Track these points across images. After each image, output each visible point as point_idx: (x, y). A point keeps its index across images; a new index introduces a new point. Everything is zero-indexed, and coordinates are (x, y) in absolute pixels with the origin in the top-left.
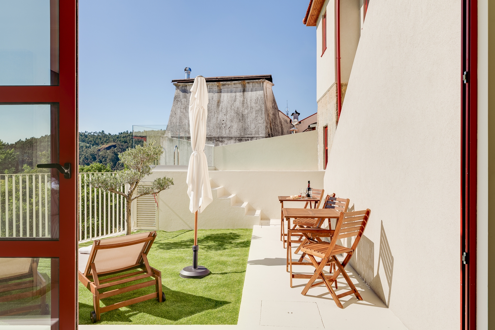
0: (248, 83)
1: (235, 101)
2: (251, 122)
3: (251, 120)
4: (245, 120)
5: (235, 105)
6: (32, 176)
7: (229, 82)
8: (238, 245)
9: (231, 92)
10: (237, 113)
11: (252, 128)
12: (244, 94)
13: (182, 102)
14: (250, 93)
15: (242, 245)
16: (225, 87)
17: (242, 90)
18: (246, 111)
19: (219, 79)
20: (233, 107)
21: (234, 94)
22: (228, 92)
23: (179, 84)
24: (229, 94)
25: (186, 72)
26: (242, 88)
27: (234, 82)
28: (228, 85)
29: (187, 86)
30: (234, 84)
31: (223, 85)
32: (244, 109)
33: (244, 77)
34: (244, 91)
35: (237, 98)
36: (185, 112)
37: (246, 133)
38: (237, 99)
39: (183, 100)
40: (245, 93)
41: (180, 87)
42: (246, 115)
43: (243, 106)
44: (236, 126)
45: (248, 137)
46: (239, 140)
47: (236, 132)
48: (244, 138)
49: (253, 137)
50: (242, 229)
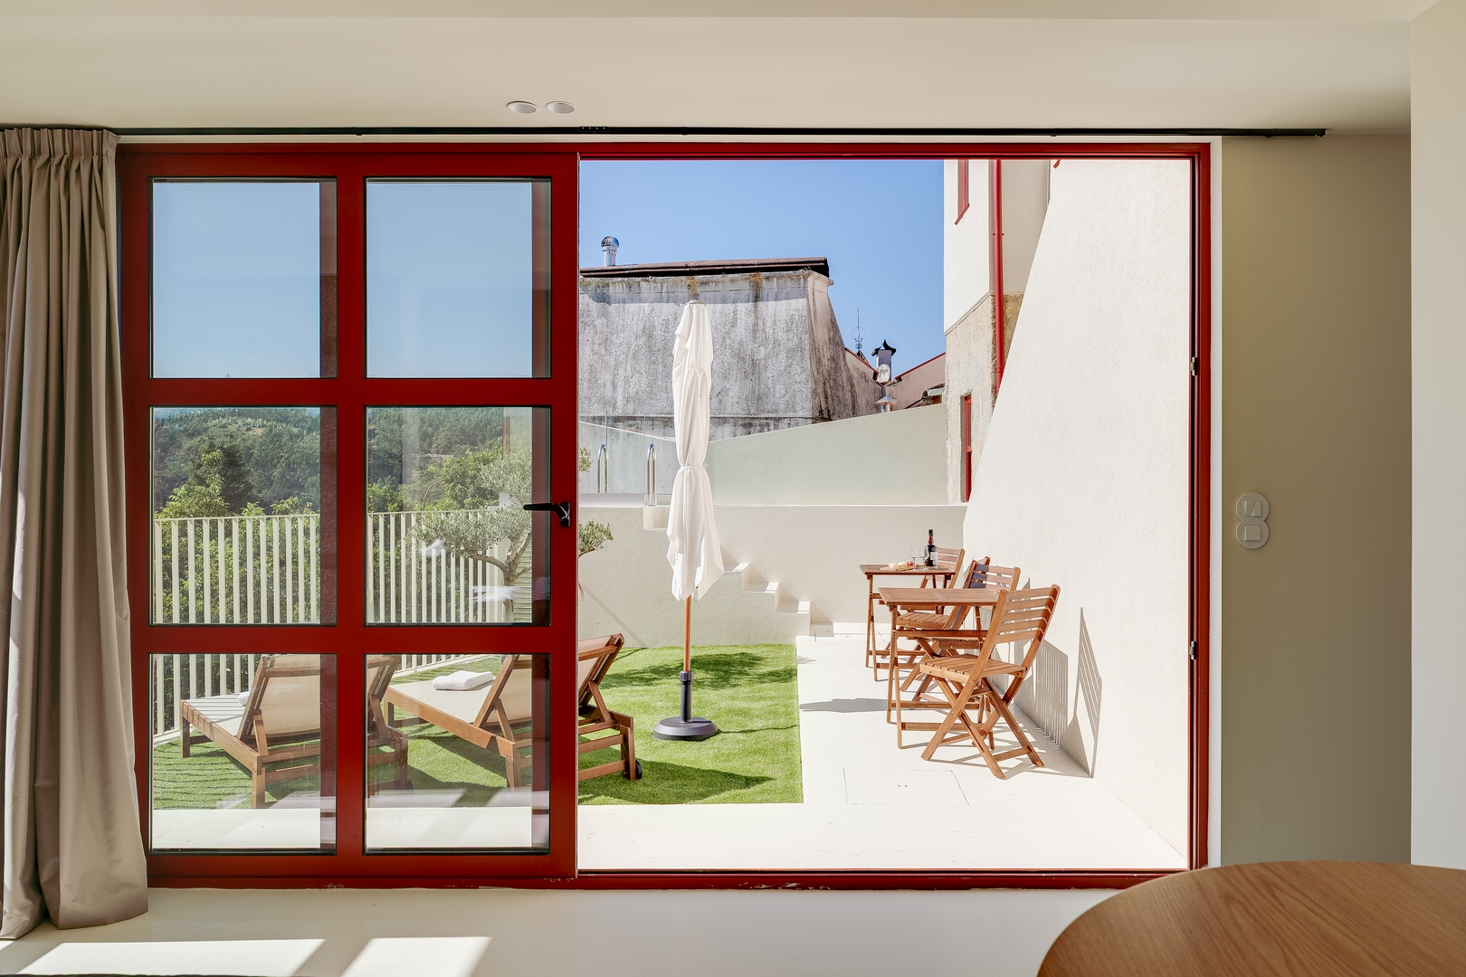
0: (767, 278)
1: (734, 324)
2: (776, 379)
3: (775, 374)
4: (760, 373)
5: (732, 336)
6: (200, 522)
7: (718, 277)
8: (763, 678)
9: (724, 301)
10: (740, 357)
11: (778, 395)
12: (756, 307)
14: (771, 305)
15: (772, 678)
16: (707, 288)
17: (751, 298)
18: (763, 351)
19: (692, 269)
20: (728, 341)
21: (730, 307)
22: (715, 302)
24: (719, 306)
25: (607, 247)
26: (751, 292)
27: (730, 275)
28: (717, 283)
29: (608, 285)
30: (732, 281)
31: (703, 283)
32: (756, 345)
33: (755, 263)
34: (757, 299)
35: (738, 316)
37: (762, 408)
38: (739, 321)
39: (599, 322)
40: (760, 304)
41: (591, 288)
42: (763, 362)
43: (755, 337)
44: (736, 389)
45: (766, 418)
46: (744, 426)
47: (736, 405)
48: (757, 422)
49: (780, 419)
50: (767, 646)
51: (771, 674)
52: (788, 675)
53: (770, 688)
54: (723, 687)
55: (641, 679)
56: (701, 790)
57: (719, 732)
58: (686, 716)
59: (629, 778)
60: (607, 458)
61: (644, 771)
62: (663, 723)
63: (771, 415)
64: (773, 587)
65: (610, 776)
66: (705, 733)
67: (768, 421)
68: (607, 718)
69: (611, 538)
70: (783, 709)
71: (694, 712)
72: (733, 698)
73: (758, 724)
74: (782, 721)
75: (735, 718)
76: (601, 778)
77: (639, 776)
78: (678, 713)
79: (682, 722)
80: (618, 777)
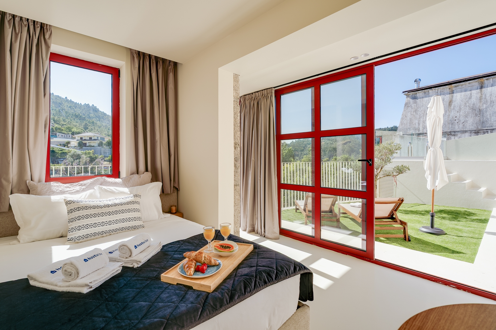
0: (487, 79)
1: (470, 98)
2: (492, 115)
3: (491, 113)
4: (483, 114)
5: (470, 102)
7: (463, 83)
8: (473, 220)
9: (466, 91)
10: (473, 109)
11: (493, 121)
12: (481, 91)
13: (412, 107)
14: (489, 89)
15: (478, 221)
16: (458, 88)
17: (479, 88)
18: (485, 106)
19: (451, 83)
20: (467, 104)
21: (469, 92)
22: (461, 92)
23: (409, 93)
24: (463, 93)
25: (415, 83)
26: (479, 86)
27: (468, 82)
28: (462, 85)
29: (417, 94)
30: (469, 83)
31: (455, 87)
32: (481, 104)
33: (481, 75)
34: (482, 87)
35: (472, 95)
36: (415, 114)
37: (484, 126)
38: (473, 97)
39: (413, 105)
40: (483, 89)
41: (410, 96)
42: (485, 110)
43: (481, 101)
44: (472, 120)
45: (486, 130)
46: (475, 133)
47: (472, 126)
48: (482, 131)
49: (493, 129)
50: (478, 210)
51: (477, 219)
52: (485, 221)
53: (475, 224)
54: (454, 221)
55: (420, 213)
56: (432, 250)
57: (446, 234)
58: (432, 226)
59: (406, 240)
60: (412, 146)
61: (411, 240)
62: (423, 227)
63: (489, 128)
64: (483, 189)
65: (399, 238)
66: (439, 233)
67: (487, 130)
68: (399, 221)
69: (410, 170)
70: (479, 232)
71: (435, 226)
72: (456, 225)
73: (465, 235)
74: (476, 236)
75: (455, 231)
76: (396, 238)
77: (409, 240)
78: (429, 225)
79: (431, 228)
80: (402, 239)
